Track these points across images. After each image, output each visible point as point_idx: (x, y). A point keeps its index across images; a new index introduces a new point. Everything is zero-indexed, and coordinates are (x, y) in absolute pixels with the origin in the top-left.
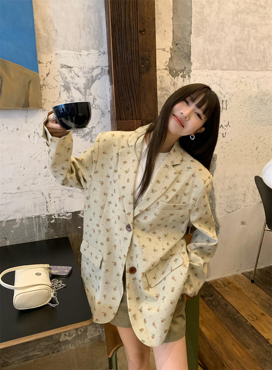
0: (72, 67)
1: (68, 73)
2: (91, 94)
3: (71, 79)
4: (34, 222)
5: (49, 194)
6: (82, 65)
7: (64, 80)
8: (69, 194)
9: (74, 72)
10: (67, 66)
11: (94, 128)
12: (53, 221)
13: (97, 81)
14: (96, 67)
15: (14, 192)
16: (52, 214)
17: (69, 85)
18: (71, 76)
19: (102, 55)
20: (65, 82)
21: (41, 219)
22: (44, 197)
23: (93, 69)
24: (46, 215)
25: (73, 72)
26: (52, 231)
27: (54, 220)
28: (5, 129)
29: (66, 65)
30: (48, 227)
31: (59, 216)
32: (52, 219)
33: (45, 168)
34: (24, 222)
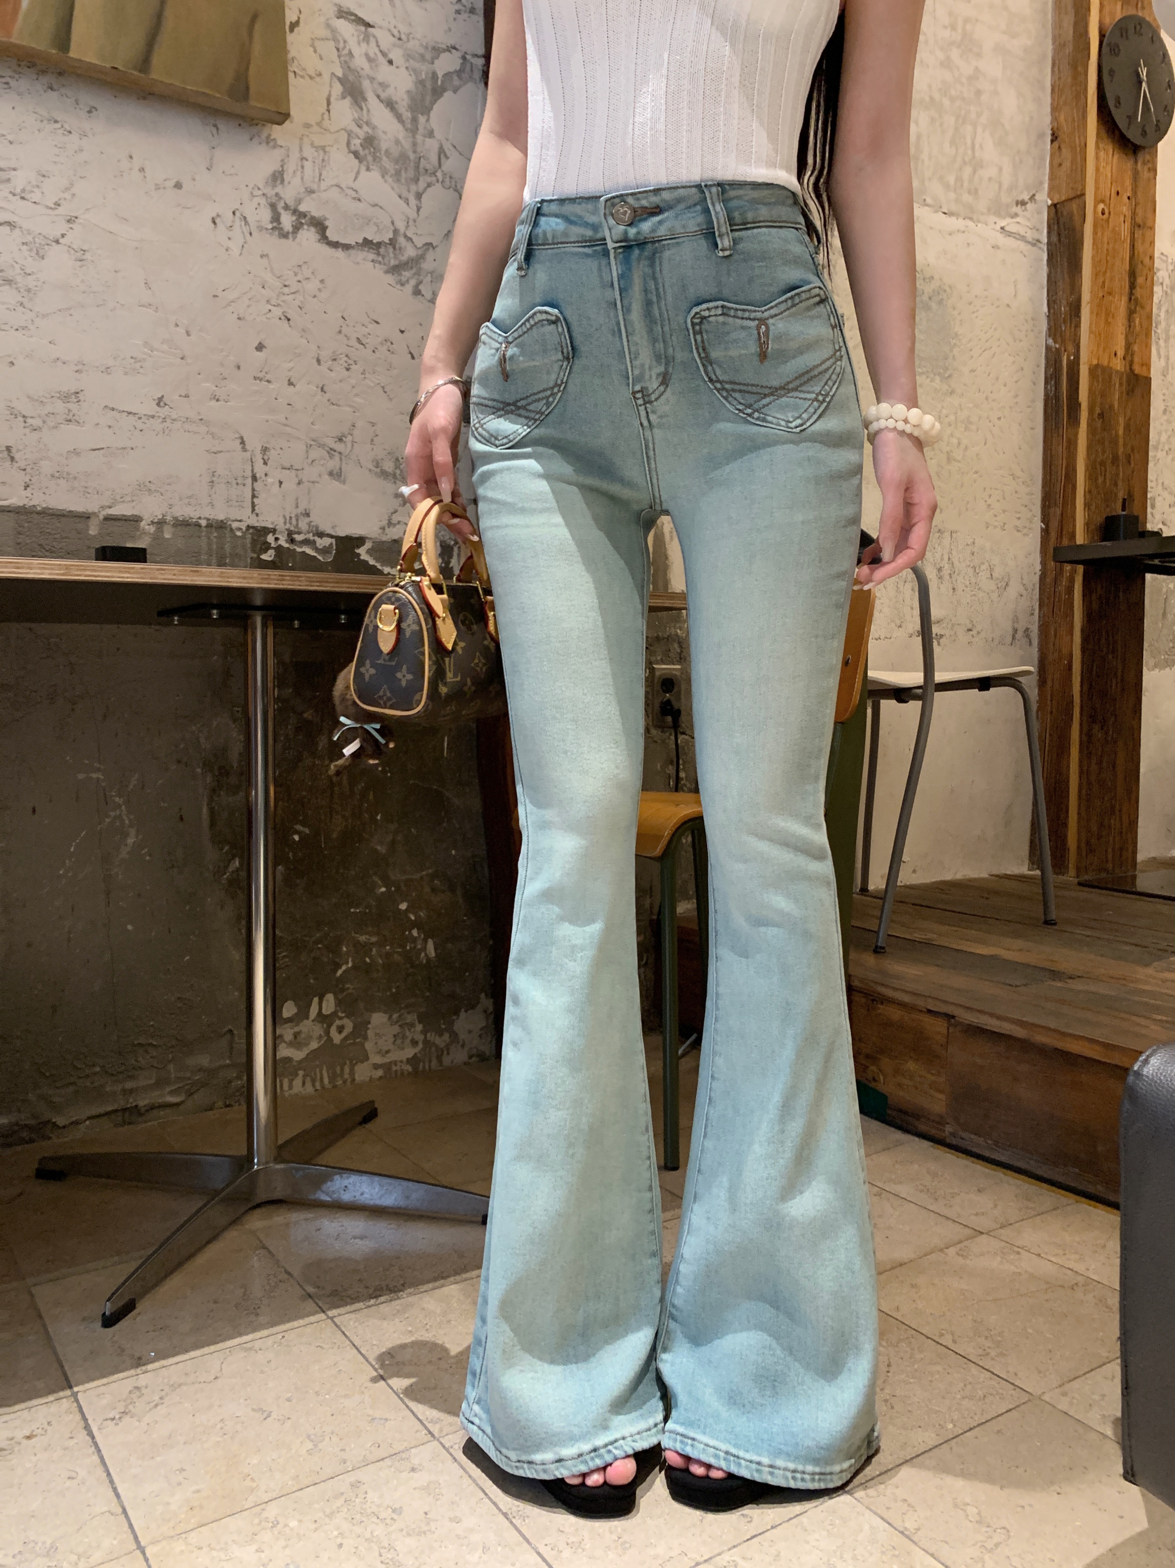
0: (372, 27)
1: (359, 43)
3: (366, 65)
4: (203, 544)
5: (265, 450)
6: (404, 29)
7: (342, 59)
8: (335, 463)
9: (377, 42)
10: (356, 15)
11: (431, 249)
12: (269, 558)
13: (448, 95)
14: (444, 46)
15: (142, 410)
16: (270, 525)
17: (360, 83)
18: (367, 55)
20: (347, 66)
21: (228, 534)
22: (248, 455)
23: (437, 51)
24: (248, 527)
25: (372, 39)
27: (271, 552)
28: (134, 172)
29: (352, 10)
31: (292, 541)
32: (266, 547)
33: (260, 347)
34: (167, 534)
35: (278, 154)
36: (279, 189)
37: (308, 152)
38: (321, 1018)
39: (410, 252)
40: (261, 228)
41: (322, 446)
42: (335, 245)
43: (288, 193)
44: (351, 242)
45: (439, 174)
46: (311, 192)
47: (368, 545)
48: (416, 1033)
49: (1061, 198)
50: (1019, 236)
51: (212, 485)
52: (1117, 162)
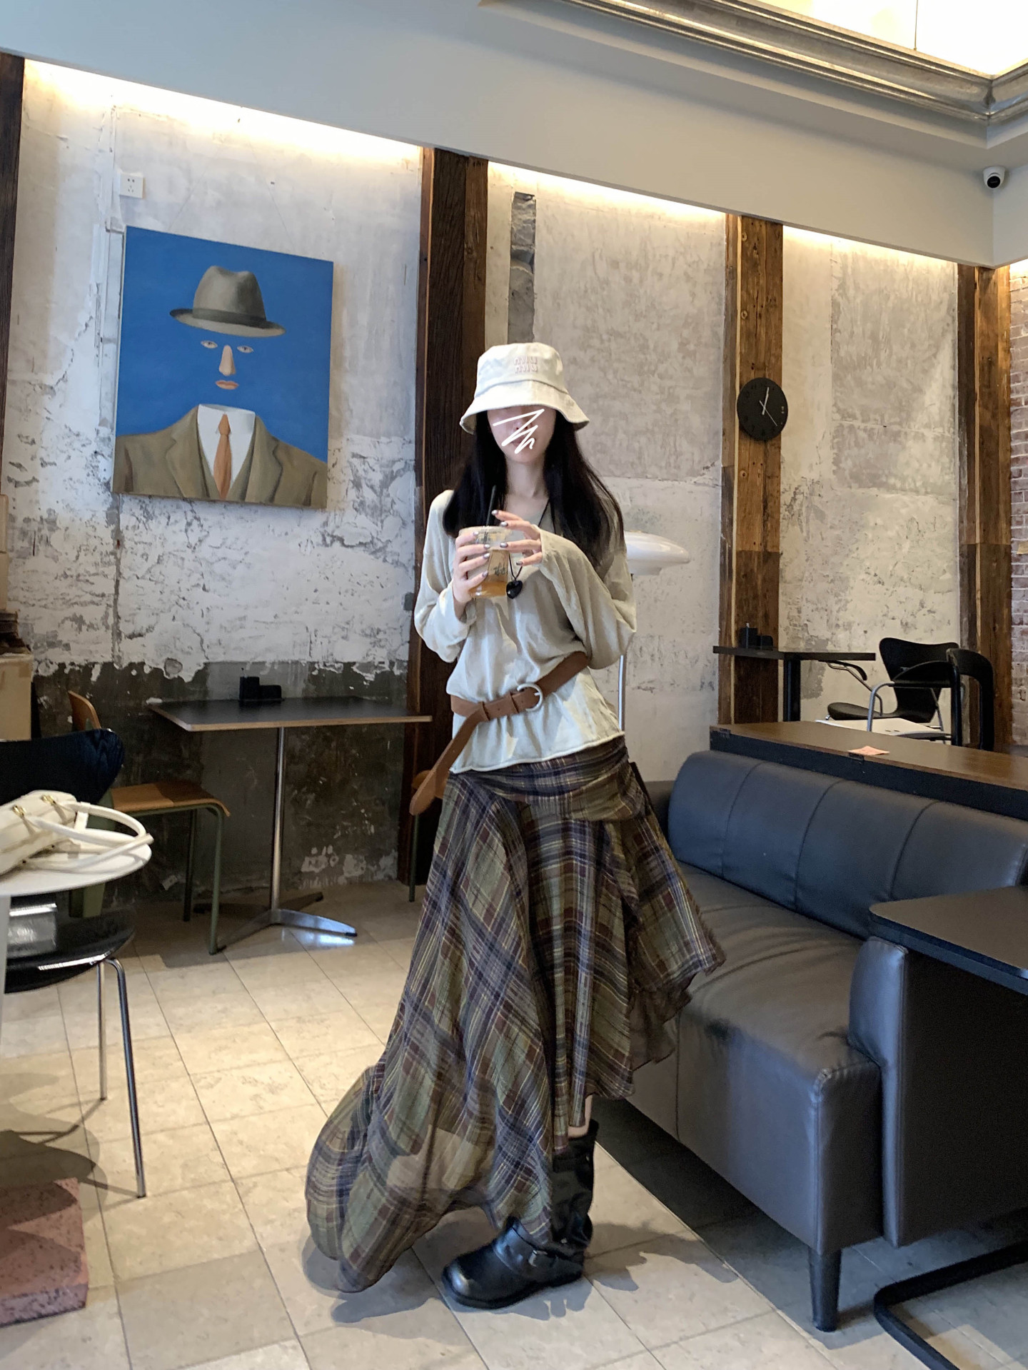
0: (367, 458)
1: (361, 465)
2: (388, 496)
3: (363, 473)
4: (289, 670)
5: (316, 631)
6: (379, 456)
7: (353, 473)
8: (344, 633)
9: (368, 463)
10: (360, 455)
12: (315, 673)
13: (398, 480)
14: (398, 460)
15: (268, 620)
16: (316, 661)
17: (359, 481)
18: (364, 470)
19: (406, 445)
20: (355, 476)
21: (300, 666)
22: (309, 633)
23: (394, 462)
24: (308, 662)
25: (366, 463)
26: (312, 687)
27: (317, 671)
28: (271, 533)
29: (358, 454)
30: (309, 680)
31: (325, 665)
32: (315, 669)
33: (316, 591)
34: (276, 667)
35: (326, 514)
36: (326, 528)
37: (337, 512)
38: (328, 856)
39: (380, 545)
40: (318, 545)
41: (339, 627)
42: (348, 546)
43: (329, 529)
44: (354, 544)
45: (391, 511)
46: (338, 527)
47: (357, 665)
48: (364, 864)
49: (726, 465)
50: (704, 484)
51: (294, 646)
52: (753, 448)
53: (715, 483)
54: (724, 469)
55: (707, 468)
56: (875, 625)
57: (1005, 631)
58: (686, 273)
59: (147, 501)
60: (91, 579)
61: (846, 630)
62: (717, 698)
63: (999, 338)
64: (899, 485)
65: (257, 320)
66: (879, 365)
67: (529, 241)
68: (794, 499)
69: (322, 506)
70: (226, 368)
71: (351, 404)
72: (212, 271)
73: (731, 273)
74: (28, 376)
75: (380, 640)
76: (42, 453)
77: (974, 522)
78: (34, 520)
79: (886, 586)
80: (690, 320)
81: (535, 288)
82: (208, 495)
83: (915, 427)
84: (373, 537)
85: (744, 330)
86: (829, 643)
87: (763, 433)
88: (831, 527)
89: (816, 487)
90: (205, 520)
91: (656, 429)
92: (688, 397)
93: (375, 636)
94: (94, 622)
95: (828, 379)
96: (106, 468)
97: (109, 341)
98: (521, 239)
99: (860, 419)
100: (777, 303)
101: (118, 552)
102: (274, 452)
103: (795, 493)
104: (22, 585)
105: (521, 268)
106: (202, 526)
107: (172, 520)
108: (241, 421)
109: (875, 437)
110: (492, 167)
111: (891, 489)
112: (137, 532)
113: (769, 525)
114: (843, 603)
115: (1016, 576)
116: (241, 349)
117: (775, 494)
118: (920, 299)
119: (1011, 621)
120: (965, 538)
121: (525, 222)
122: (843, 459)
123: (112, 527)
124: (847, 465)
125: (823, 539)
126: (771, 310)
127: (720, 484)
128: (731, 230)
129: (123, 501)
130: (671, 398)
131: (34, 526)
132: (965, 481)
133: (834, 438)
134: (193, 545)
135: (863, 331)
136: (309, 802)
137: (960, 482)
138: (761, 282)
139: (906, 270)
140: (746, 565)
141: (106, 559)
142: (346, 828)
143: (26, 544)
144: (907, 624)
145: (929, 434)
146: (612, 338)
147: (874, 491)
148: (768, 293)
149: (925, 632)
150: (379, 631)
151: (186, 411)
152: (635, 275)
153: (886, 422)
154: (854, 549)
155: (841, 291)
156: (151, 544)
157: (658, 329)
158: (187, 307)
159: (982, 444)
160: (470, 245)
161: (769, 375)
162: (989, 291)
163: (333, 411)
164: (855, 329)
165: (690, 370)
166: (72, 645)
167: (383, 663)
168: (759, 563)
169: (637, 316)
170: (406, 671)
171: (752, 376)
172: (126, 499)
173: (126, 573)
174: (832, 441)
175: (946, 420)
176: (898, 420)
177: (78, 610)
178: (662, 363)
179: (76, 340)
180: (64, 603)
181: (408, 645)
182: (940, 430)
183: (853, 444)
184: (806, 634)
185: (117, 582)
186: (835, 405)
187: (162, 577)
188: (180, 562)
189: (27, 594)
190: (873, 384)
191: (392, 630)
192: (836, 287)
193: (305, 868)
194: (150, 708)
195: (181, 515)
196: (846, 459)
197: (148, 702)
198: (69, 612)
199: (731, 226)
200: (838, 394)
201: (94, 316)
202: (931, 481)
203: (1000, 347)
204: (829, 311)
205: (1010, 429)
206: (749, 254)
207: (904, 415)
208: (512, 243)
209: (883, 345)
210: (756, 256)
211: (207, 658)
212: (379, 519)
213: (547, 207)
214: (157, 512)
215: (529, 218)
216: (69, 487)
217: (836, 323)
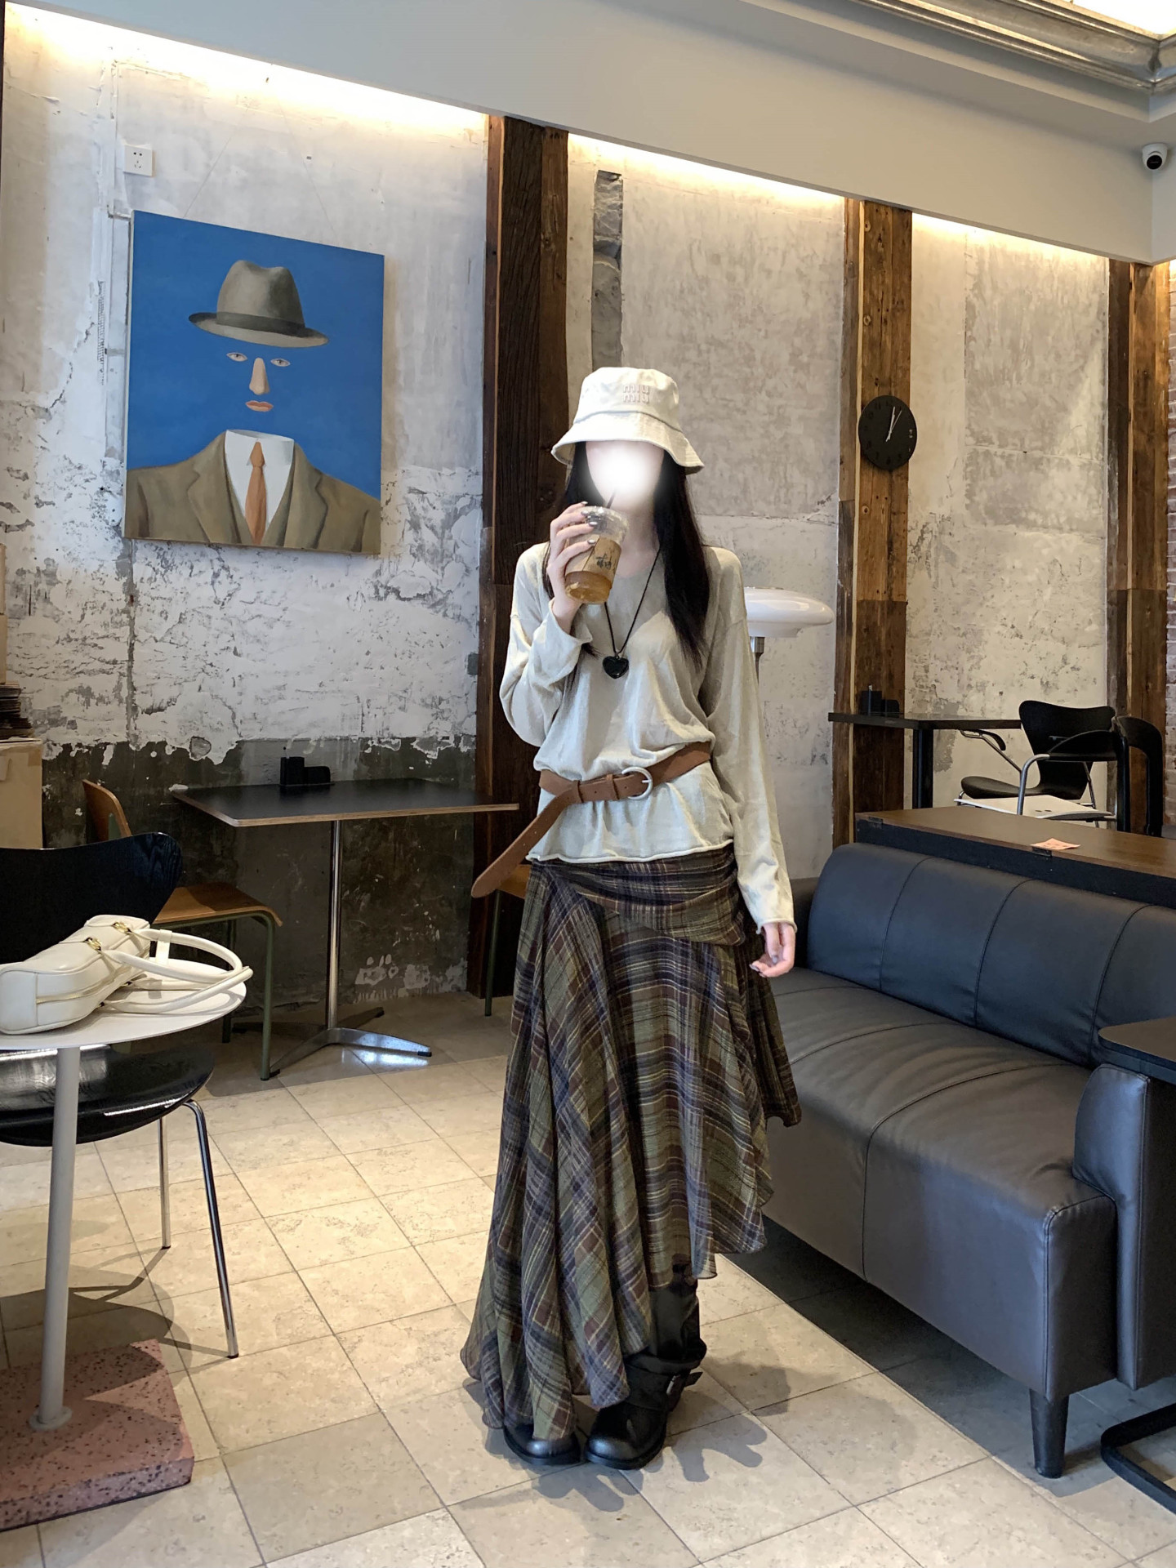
0: (426, 493)
1: (419, 502)
2: (451, 538)
3: (423, 513)
4: (338, 748)
5: (369, 701)
6: (441, 491)
7: (411, 511)
8: (402, 703)
9: (428, 500)
10: (418, 490)
12: (368, 751)
13: (463, 517)
14: (462, 495)
15: (312, 689)
16: (369, 736)
17: (417, 521)
18: (423, 508)
19: (473, 477)
20: (412, 515)
21: (350, 743)
22: (360, 704)
23: (458, 498)
24: (360, 738)
25: (425, 499)
26: (365, 768)
27: (370, 749)
28: (314, 584)
29: (417, 488)
30: (361, 760)
31: (380, 742)
32: (368, 746)
33: (368, 653)
34: (322, 746)
35: (379, 562)
36: (379, 578)
37: (393, 559)
38: (385, 966)
39: (440, 596)
40: (370, 598)
41: (396, 695)
42: (404, 599)
43: (383, 579)
44: (411, 596)
45: (454, 557)
46: (393, 576)
47: (417, 741)
48: (427, 975)
49: (845, 499)
50: (819, 522)
51: (343, 720)
52: (878, 479)
53: (831, 520)
54: (842, 503)
55: (823, 502)
56: (1012, 685)
57: (1159, 690)
58: (798, 270)
59: (165, 547)
60: (100, 643)
61: (979, 691)
62: (831, 773)
63: (1157, 348)
64: (1040, 521)
65: (294, 327)
66: (1019, 379)
67: (615, 231)
68: (921, 538)
69: (375, 552)
70: (258, 385)
71: (406, 428)
72: (238, 266)
73: (851, 270)
74: (18, 397)
75: (443, 711)
76: (37, 491)
77: (1126, 564)
78: (29, 572)
79: (1023, 641)
80: (803, 326)
81: (622, 287)
82: (239, 540)
83: (1061, 451)
84: (432, 588)
85: (867, 339)
86: (961, 707)
87: (889, 462)
88: (963, 571)
89: (947, 524)
90: (236, 569)
91: (764, 457)
92: (801, 418)
93: (437, 707)
94: (104, 694)
95: (960, 398)
96: (115, 508)
97: (115, 352)
98: (605, 228)
99: (997, 443)
100: (905, 306)
101: (132, 609)
102: (317, 487)
103: (922, 532)
104: (17, 651)
105: (606, 264)
106: (231, 577)
107: (195, 571)
108: (277, 450)
109: (1014, 465)
110: (573, 140)
111: (1031, 525)
112: (153, 585)
113: (894, 570)
114: (975, 661)
115: (1173, 627)
116: (276, 363)
117: (901, 533)
118: (1066, 301)
119: (1165, 680)
120: (1114, 582)
121: (610, 207)
122: (977, 490)
123: (124, 580)
124: (982, 497)
125: (954, 586)
126: (898, 314)
127: (837, 521)
128: (851, 218)
129: (136, 548)
130: (781, 420)
131: (30, 579)
132: (1115, 516)
133: (967, 465)
134: (222, 600)
135: (1002, 339)
136: (363, 904)
137: (1109, 517)
138: (887, 281)
139: (1050, 266)
140: (868, 618)
141: (118, 619)
142: (405, 934)
143: (20, 601)
144: (1047, 683)
145: (1075, 461)
146: (713, 348)
147: (1012, 528)
148: (894, 294)
149: (1068, 692)
150: (441, 700)
151: (212, 438)
152: (739, 271)
153: (1027, 448)
154: (989, 595)
155: (976, 291)
156: (170, 599)
157: (766, 337)
158: (210, 311)
159: (1135, 472)
160: (547, 235)
161: (896, 392)
162: (1146, 292)
163: (386, 438)
164: (992, 336)
165: (800, 386)
166: (78, 722)
167: (448, 738)
168: (882, 617)
169: (741, 321)
170: (475, 747)
171: (876, 393)
172: (140, 545)
173: (142, 635)
174: (965, 470)
175: (1095, 442)
176: (1039, 444)
177: (85, 681)
178: (771, 378)
179: (75, 351)
180: (67, 672)
181: (475, 716)
182: (1087, 456)
183: (988, 472)
184: (934, 696)
185: (132, 645)
186: (969, 427)
187: (185, 640)
188: (206, 620)
189: (25, 662)
190: (1012, 401)
191: (457, 699)
192: (971, 287)
193: (359, 981)
194: (174, 797)
195: (207, 563)
196: (981, 491)
197: (171, 789)
198: (74, 683)
199: (851, 213)
200: (973, 414)
201: (96, 322)
202: (1077, 516)
203: (1157, 359)
204: (962, 315)
205: (1167, 455)
206: (873, 246)
207: (1047, 439)
208: (595, 233)
209: (1023, 355)
210: (881, 249)
211: (241, 736)
212: (440, 565)
213: (637, 188)
214: (177, 561)
215: (614, 202)
216: (70, 531)
217: (971, 329)
